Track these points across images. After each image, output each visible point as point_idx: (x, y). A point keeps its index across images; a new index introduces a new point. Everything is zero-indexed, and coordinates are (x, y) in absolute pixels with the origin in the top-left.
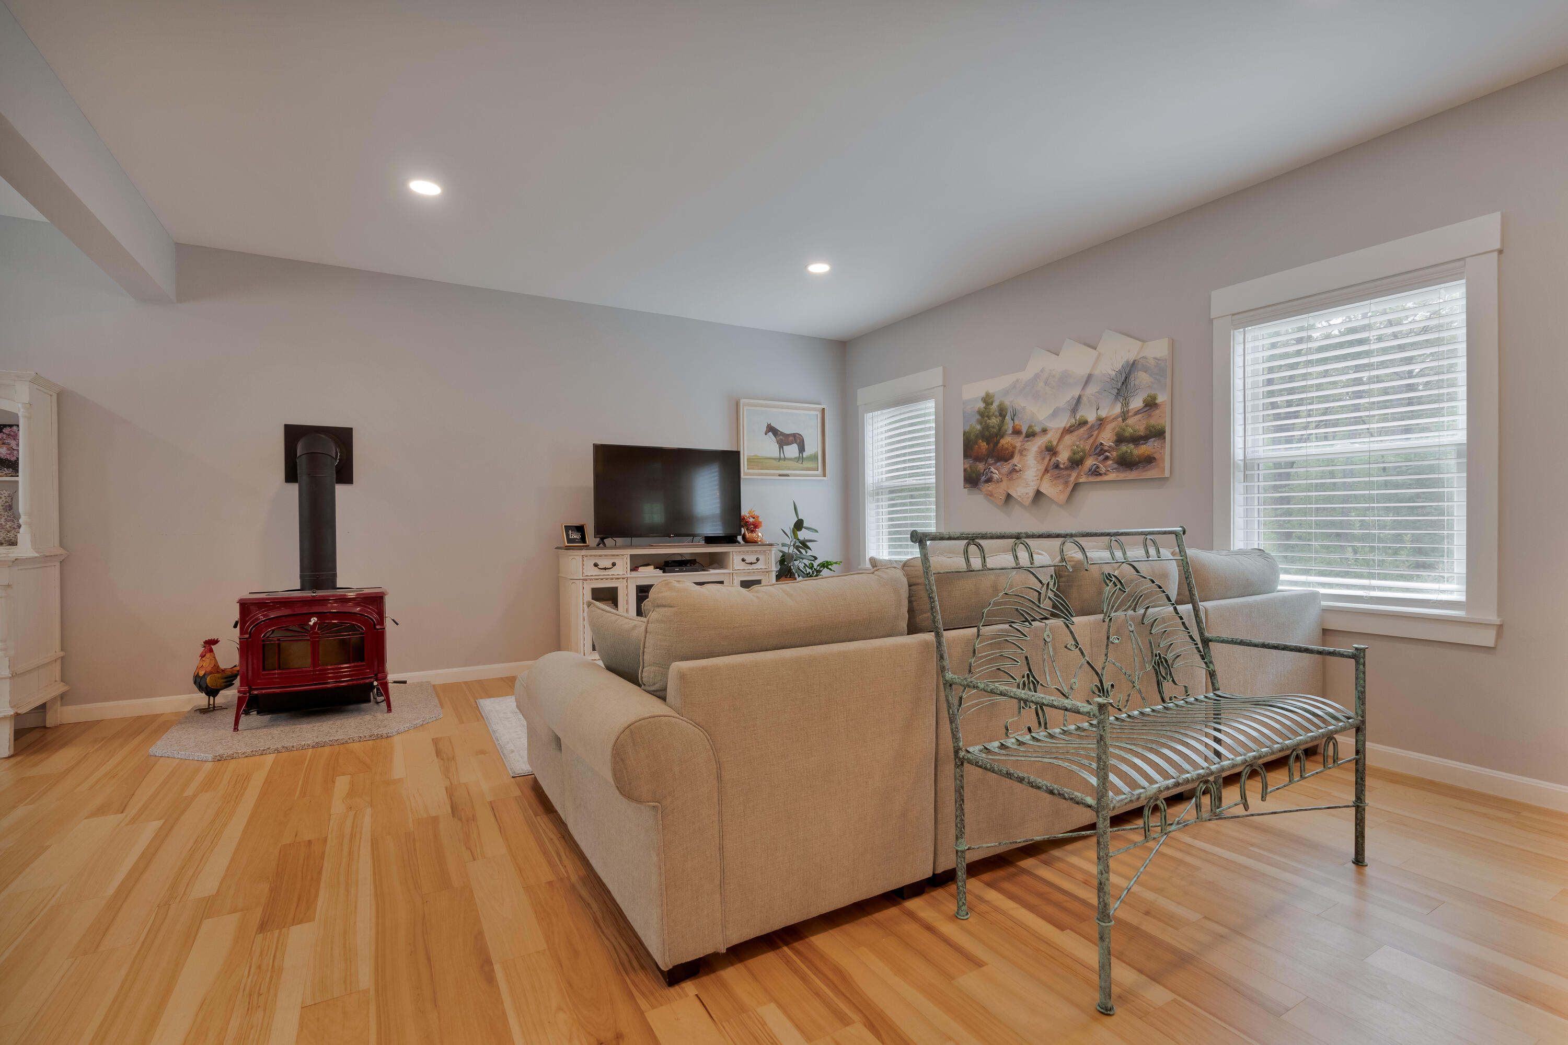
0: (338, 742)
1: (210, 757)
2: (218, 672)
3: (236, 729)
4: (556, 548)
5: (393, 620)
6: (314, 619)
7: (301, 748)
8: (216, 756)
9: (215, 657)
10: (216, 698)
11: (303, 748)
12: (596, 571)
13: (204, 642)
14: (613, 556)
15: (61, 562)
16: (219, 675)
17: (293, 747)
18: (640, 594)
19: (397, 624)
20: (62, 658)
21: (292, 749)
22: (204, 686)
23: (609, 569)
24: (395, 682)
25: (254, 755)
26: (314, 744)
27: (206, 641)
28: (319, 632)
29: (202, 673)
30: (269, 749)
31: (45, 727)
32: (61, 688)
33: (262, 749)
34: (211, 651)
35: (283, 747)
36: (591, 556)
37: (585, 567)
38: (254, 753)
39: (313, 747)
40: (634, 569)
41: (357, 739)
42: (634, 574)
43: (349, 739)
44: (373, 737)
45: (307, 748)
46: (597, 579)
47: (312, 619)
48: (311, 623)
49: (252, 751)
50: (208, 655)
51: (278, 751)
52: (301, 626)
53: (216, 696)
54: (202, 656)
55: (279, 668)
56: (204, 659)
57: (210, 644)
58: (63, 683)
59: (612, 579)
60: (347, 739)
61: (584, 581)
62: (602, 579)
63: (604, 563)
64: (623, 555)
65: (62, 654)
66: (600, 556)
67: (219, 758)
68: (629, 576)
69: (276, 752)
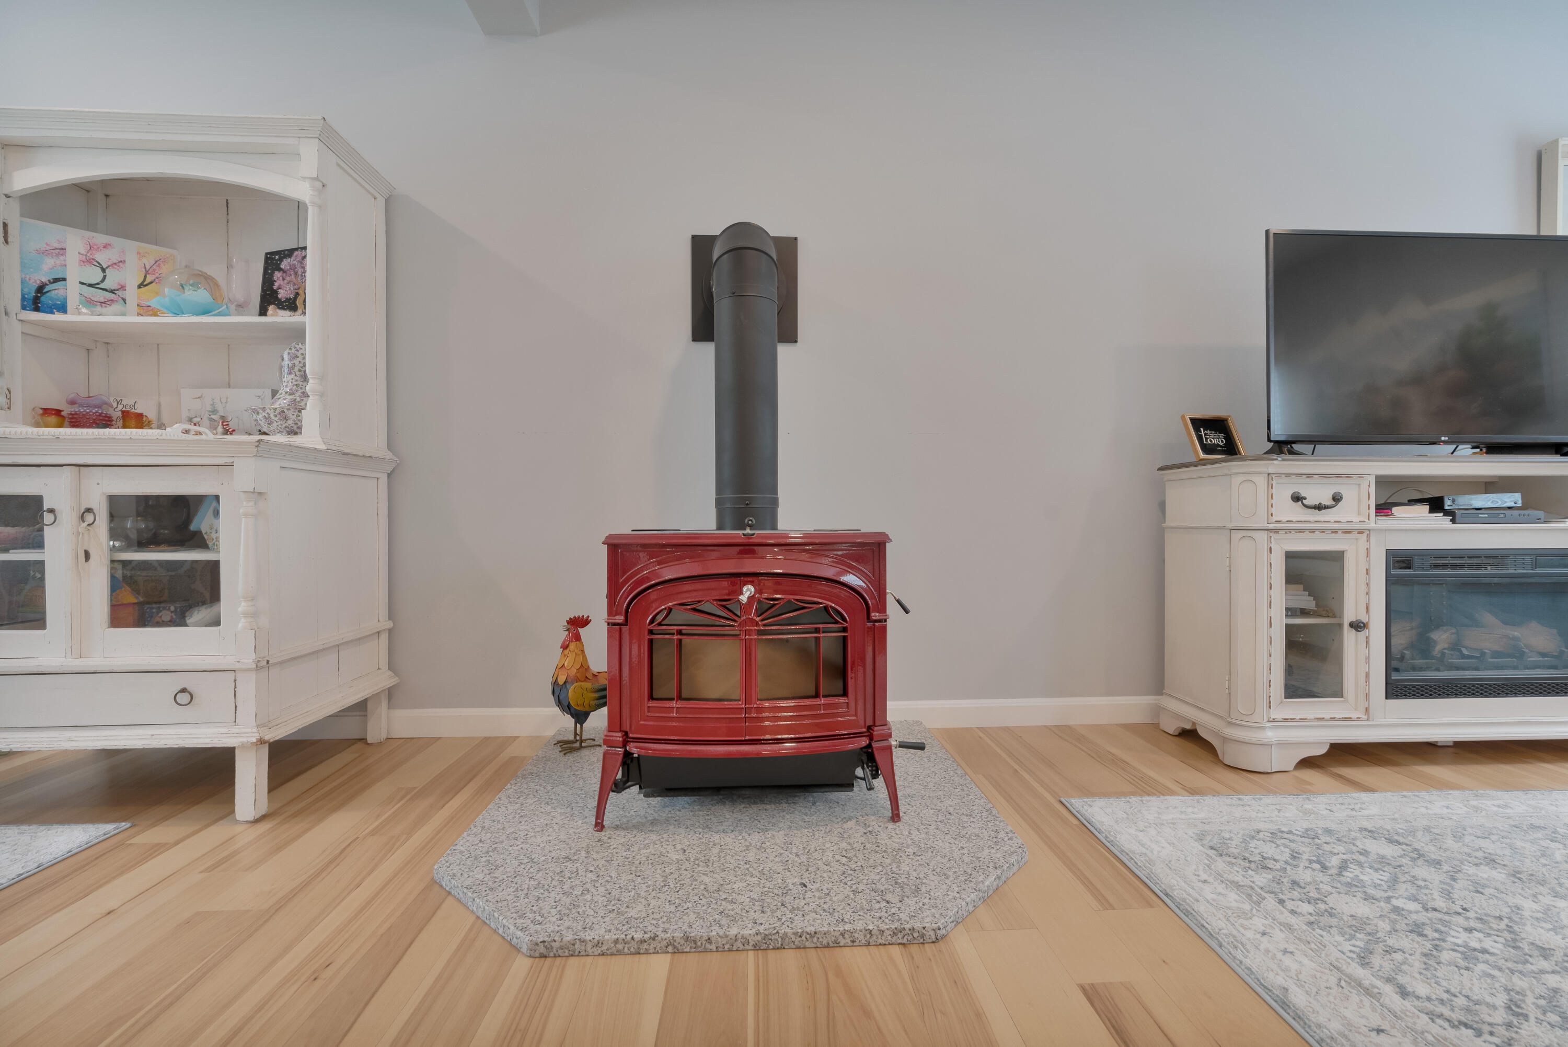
0: (815, 940)
1: (524, 940)
2: (586, 677)
3: (599, 826)
4: (1161, 469)
5: (898, 601)
6: (748, 590)
7: (727, 947)
8: (537, 944)
9: (583, 651)
10: (584, 725)
11: (734, 946)
12: (1296, 513)
13: (568, 622)
14: (1339, 476)
15: (388, 474)
16: (588, 685)
17: (709, 940)
18: (1393, 572)
19: (907, 611)
20: (390, 631)
21: (708, 946)
22: (566, 704)
23: (1326, 507)
24: (903, 745)
25: (620, 953)
26: (759, 938)
27: (570, 619)
28: (758, 619)
29: (561, 681)
30: (654, 939)
31: (363, 740)
32: (385, 680)
33: (639, 936)
34: (578, 638)
35: (687, 939)
36: (1288, 475)
37: (1274, 502)
38: (620, 946)
39: (756, 948)
40: (1383, 508)
41: (860, 936)
42: (1384, 522)
43: (842, 934)
44: (900, 935)
45: (742, 947)
46: (1301, 531)
47: (745, 589)
48: (744, 598)
49: (616, 942)
50: (572, 646)
51: (673, 948)
52: (724, 603)
53: (584, 723)
54: (565, 647)
55: (680, 697)
56: (566, 652)
57: (578, 623)
58: (390, 673)
59: (1335, 532)
60: (837, 934)
61: (1272, 534)
62: (1312, 531)
63: (1317, 493)
64: (1361, 476)
65: (390, 624)
66: (1309, 476)
67: (542, 949)
68: (1372, 525)
69: (670, 949)
